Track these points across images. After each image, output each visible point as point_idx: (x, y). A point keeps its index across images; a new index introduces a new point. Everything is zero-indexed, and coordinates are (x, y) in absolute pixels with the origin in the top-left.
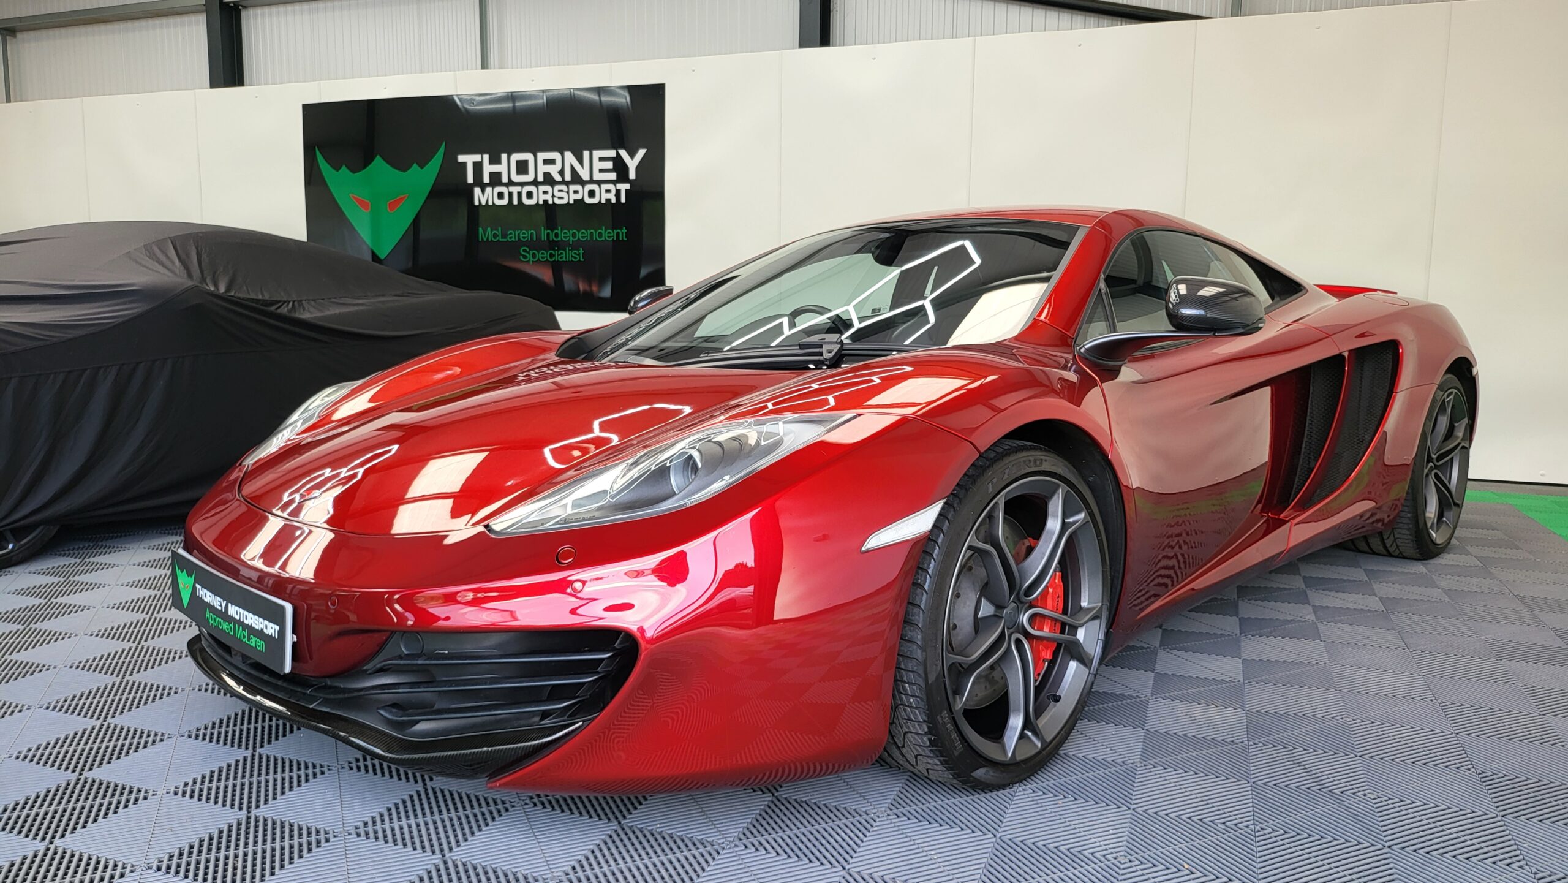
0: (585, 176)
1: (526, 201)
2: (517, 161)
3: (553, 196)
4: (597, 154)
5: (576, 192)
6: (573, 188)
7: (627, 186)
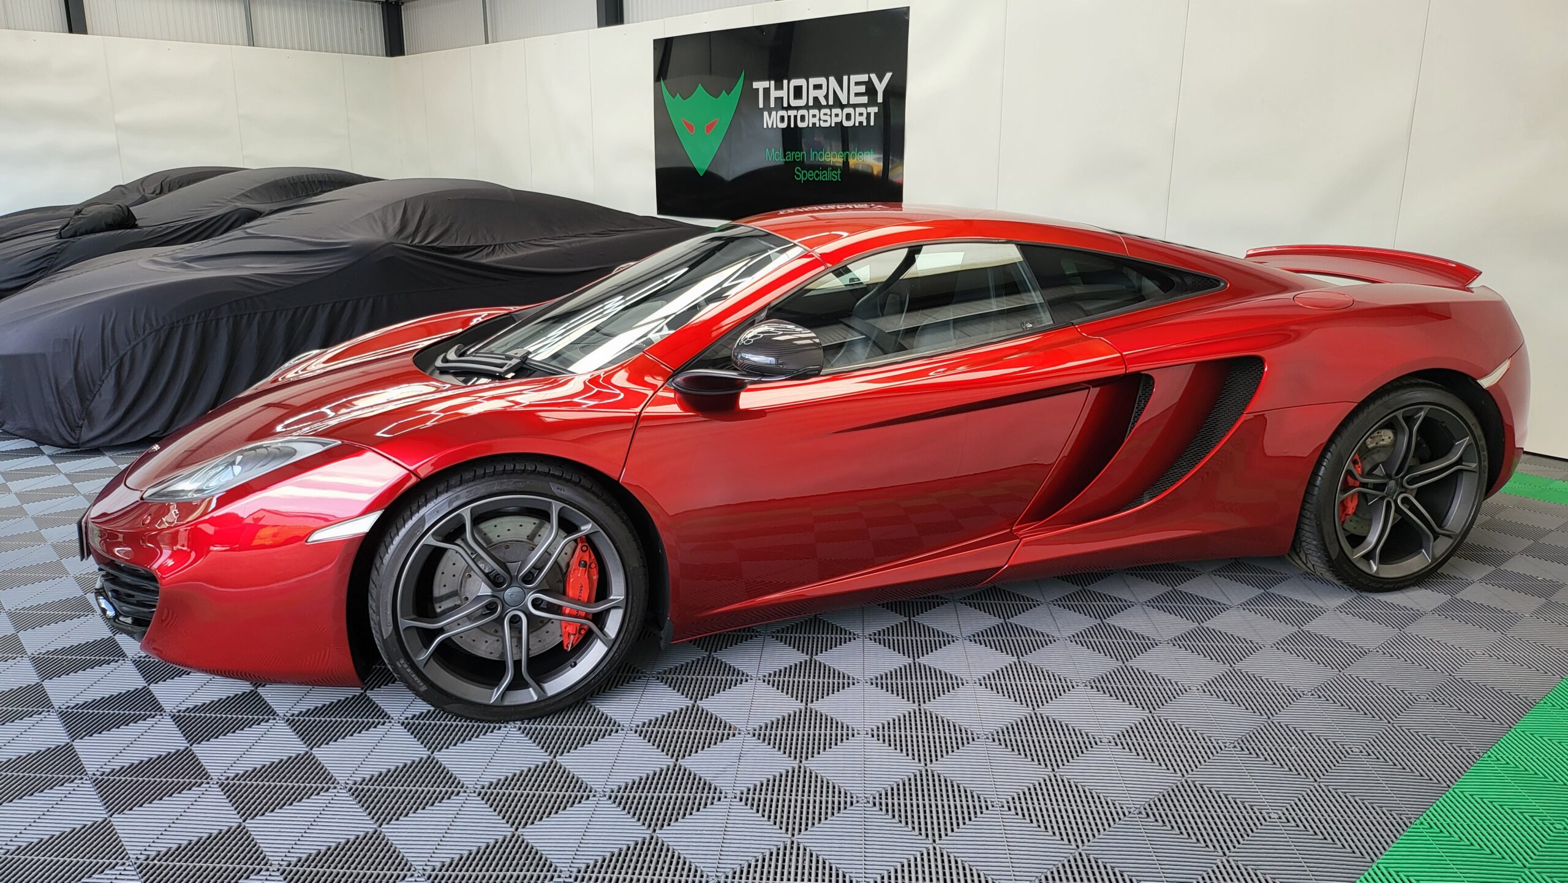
0: (844, 102)
1: (800, 125)
2: (795, 87)
3: (820, 119)
4: (855, 78)
5: (837, 115)
6: (835, 111)
7: (876, 110)
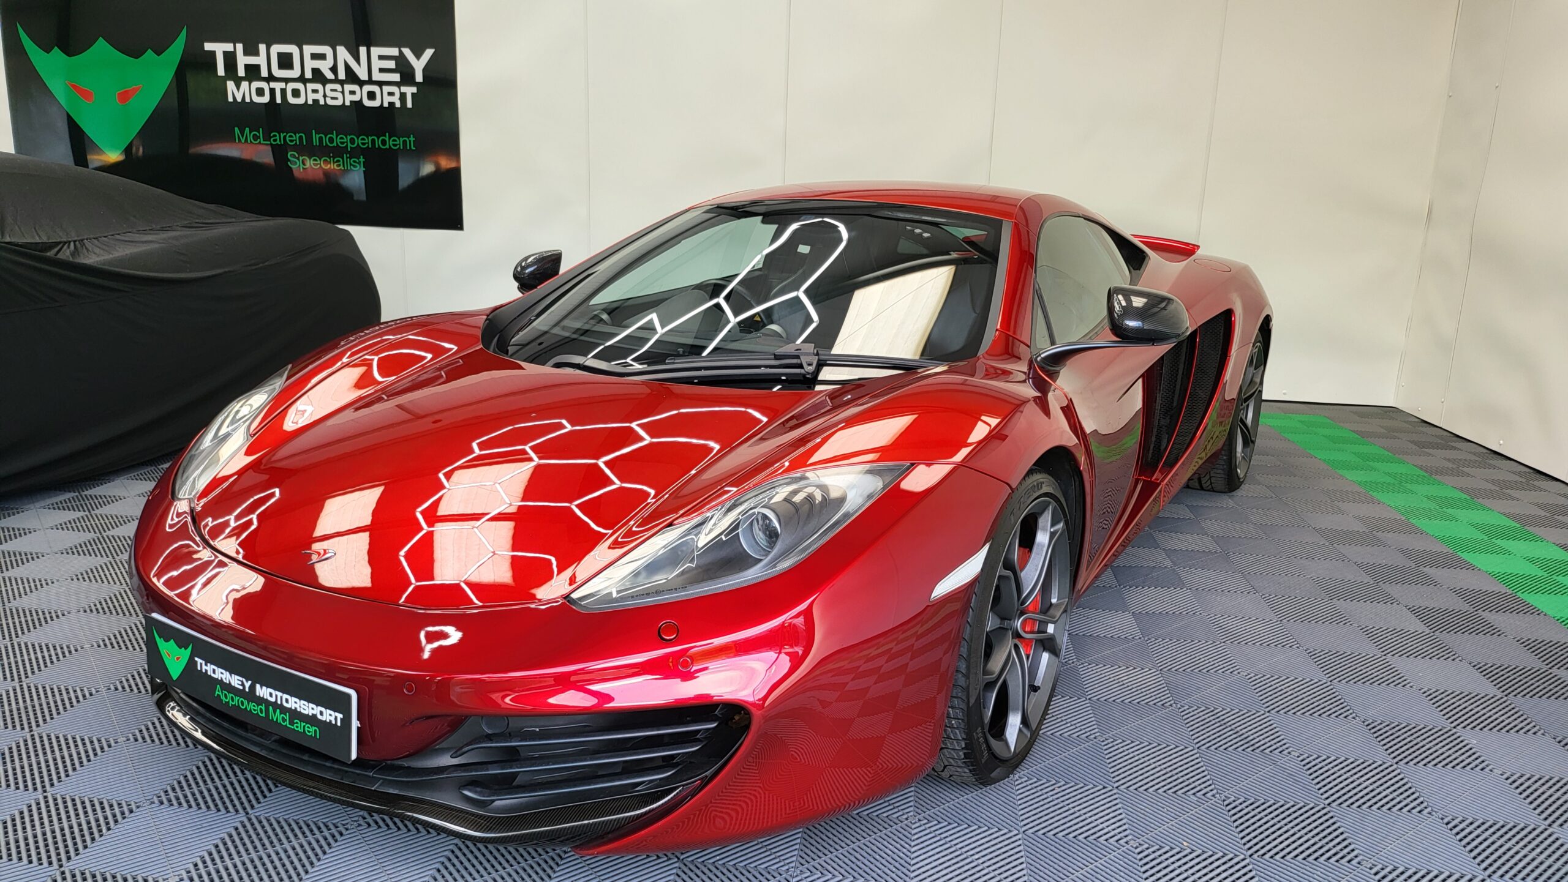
0: (363, 75)
1: (291, 100)
2: (278, 53)
3: (325, 96)
4: (376, 51)
5: (353, 93)
6: (348, 87)
7: (414, 90)
